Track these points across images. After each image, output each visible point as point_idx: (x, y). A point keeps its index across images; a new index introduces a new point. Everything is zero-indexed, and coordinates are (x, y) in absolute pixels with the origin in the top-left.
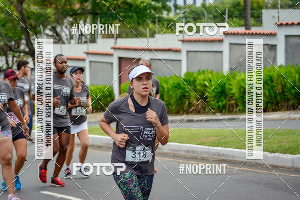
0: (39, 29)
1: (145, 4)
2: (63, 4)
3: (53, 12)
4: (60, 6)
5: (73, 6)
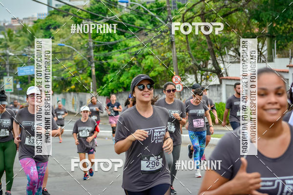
0: (223, 50)
2: (244, 29)
3: (235, 36)
4: (241, 30)
5: (252, 29)
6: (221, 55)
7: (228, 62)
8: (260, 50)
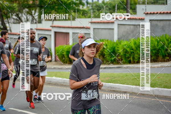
0: (9, 15)
1: (70, 1)
2: (22, 1)
3: (17, 6)
5: (28, 2)
6: (7, 18)
7: (11, 23)
8: (33, 15)
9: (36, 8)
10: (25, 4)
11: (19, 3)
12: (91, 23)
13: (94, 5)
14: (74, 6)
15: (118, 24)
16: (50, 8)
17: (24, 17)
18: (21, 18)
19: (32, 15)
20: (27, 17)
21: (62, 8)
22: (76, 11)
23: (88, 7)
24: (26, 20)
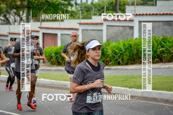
1: (58, 2)
2: (10, 2)
5: (16, 2)
8: (21, 16)
9: (24, 9)
10: (13, 4)
11: (6, 4)
12: (80, 24)
13: (83, 6)
14: (63, 7)
15: (107, 26)
16: (39, 8)
17: (11, 18)
18: (9, 19)
19: (19, 16)
20: (15, 18)
21: (51, 9)
22: (65, 12)
23: (77, 8)
24: (14, 21)
